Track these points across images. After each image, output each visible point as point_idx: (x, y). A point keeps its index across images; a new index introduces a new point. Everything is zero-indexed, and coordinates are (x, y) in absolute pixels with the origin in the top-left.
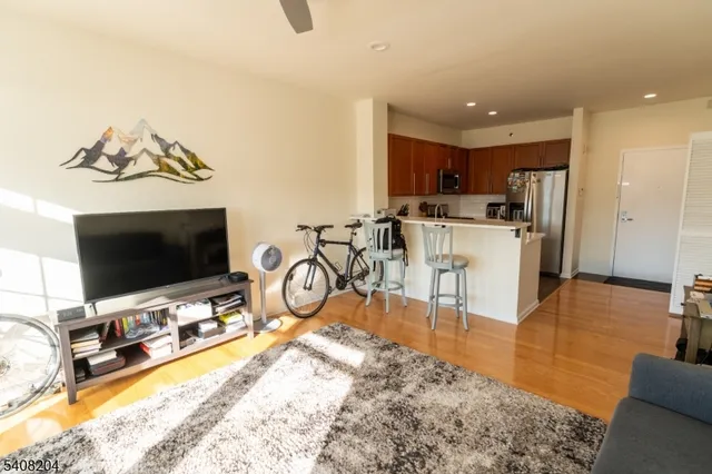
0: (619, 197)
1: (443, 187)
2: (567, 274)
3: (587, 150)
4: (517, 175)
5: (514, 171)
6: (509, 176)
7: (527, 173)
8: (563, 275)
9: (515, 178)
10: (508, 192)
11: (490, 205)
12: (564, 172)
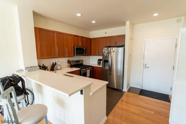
0: (144, 58)
1: (76, 54)
2: (125, 90)
3: (132, 39)
4: (106, 49)
5: (105, 47)
6: (103, 49)
7: (109, 48)
8: (123, 90)
9: (105, 50)
10: (103, 55)
11: (99, 60)
12: (123, 48)
